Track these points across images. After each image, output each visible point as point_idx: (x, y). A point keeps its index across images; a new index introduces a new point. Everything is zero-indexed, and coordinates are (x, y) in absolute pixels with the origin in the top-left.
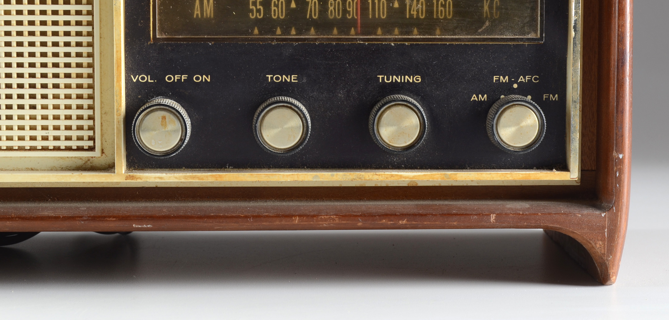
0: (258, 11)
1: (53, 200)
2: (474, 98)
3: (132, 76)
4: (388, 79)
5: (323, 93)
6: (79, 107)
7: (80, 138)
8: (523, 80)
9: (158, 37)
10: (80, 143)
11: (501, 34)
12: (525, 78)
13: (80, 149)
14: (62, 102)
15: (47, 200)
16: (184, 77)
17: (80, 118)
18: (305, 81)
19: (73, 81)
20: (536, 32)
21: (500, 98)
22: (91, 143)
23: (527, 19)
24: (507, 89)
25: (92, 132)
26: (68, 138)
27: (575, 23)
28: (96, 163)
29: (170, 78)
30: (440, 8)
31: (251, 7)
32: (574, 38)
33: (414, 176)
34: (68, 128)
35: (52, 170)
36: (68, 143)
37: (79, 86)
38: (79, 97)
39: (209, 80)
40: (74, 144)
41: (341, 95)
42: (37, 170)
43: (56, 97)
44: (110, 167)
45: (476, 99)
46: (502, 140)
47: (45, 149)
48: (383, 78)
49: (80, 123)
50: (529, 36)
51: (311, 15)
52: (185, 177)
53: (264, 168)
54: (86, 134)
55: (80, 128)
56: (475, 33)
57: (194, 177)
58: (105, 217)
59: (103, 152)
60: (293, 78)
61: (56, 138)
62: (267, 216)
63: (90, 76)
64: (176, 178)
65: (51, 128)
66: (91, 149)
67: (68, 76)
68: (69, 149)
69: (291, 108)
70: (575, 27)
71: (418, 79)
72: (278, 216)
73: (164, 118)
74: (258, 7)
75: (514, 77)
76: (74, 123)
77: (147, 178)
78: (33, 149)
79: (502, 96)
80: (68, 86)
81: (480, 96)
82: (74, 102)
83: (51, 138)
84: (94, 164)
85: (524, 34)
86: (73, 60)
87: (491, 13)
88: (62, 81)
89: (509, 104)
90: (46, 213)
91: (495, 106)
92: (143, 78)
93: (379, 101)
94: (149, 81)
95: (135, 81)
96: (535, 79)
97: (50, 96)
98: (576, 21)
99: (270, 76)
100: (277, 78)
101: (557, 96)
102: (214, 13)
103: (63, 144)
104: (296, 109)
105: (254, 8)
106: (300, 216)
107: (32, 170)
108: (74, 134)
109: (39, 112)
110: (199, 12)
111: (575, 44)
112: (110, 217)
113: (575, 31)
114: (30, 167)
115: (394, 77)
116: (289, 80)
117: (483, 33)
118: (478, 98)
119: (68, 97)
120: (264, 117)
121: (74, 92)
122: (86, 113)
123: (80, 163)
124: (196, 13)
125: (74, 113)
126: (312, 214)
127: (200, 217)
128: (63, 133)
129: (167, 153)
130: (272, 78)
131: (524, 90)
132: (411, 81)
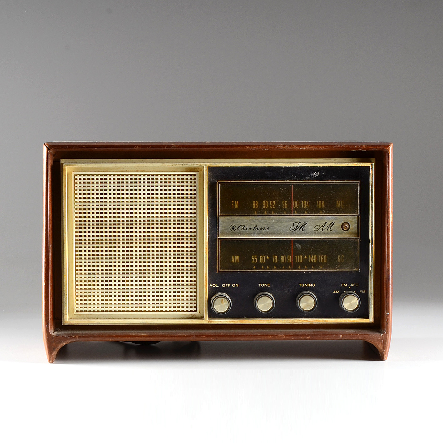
0: (255, 260)
1: (180, 329)
2: (334, 292)
3: (210, 285)
4: (303, 285)
5: (279, 290)
6: (191, 296)
7: (191, 307)
8: (352, 285)
9: (220, 271)
10: (191, 309)
11: (344, 269)
12: (353, 285)
13: (191, 311)
14: (185, 294)
15: (177, 329)
16: (229, 285)
17: (191, 300)
18: (272, 286)
19: (189, 287)
20: (357, 269)
21: (344, 292)
22: (195, 309)
23: (354, 264)
24: (346, 288)
25: (196, 305)
26: (187, 307)
27: (371, 265)
28: (197, 316)
29: (224, 285)
30: (322, 259)
31: (252, 259)
32: (371, 271)
33: (312, 321)
34: (187, 303)
35: (181, 318)
36: (187, 309)
37: (191, 288)
38: (191, 292)
39: (238, 286)
40: (189, 309)
41: (286, 291)
42: (175, 319)
43: (183, 292)
44: (202, 318)
45: (335, 292)
46: (344, 308)
47: (179, 311)
48: (301, 285)
49: (191, 302)
50: (354, 270)
51: (274, 261)
52: (230, 321)
53: (258, 318)
54: (193, 305)
55: (191, 303)
56: (335, 268)
57: (233, 321)
58: (201, 336)
59: (199, 312)
60: (268, 285)
61: (183, 307)
62: (259, 335)
63: (195, 285)
64: (226, 322)
65: (181, 303)
66: (196, 311)
67: (187, 285)
68: (187, 311)
69: (268, 296)
70: (371, 267)
71: (314, 285)
72: (263, 336)
73: (222, 300)
74: (255, 259)
75: (349, 284)
76: (189, 302)
77: (216, 321)
78: (174, 311)
79: (345, 291)
80: (187, 288)
81: (337, 291)
82: (189, 294)
83: (181, 307)
84: (196, 316)
85: (353, 269)
86: (189, 279)
87: (341, 260)
88: (185, 287)
89: (348, 295)
90: (180, 334)
91: (342, 295)
92: (214, 285)
93: (300, 293)
94: (216, 286)
95: (211, 286)
96: (357, 285)
97: (181, 292)
98: (371, 264)
99: (260, 284)
100: (263, 285)
101: (365, 291)
102: (239, 261)
103: (185, 309)
104: (270, 297)
105: (254, 259)
106: (271, 335)
107: (174, 318)
108: (189, 305)
109: (177, 298)
110: (233, 261)
111: (371, 272)
112: (203, 336)
113: (371, 268)
114: (173, 317)
115: (305, 284)
116: (267, 286)
117: (338, 269)
118: (336, 292)
119: (187, 292)
120: (258, 300)
121: (189, 290)
122: (193, 298)
123: (191, 316)
124: (232, 261)
125: (189, 298)
126: (275, 335)
127: (235, 336)
128: (185, 305)
129: (223, 313)
130: (261, 285)
131: (352, 289)
132: (311, 286)
